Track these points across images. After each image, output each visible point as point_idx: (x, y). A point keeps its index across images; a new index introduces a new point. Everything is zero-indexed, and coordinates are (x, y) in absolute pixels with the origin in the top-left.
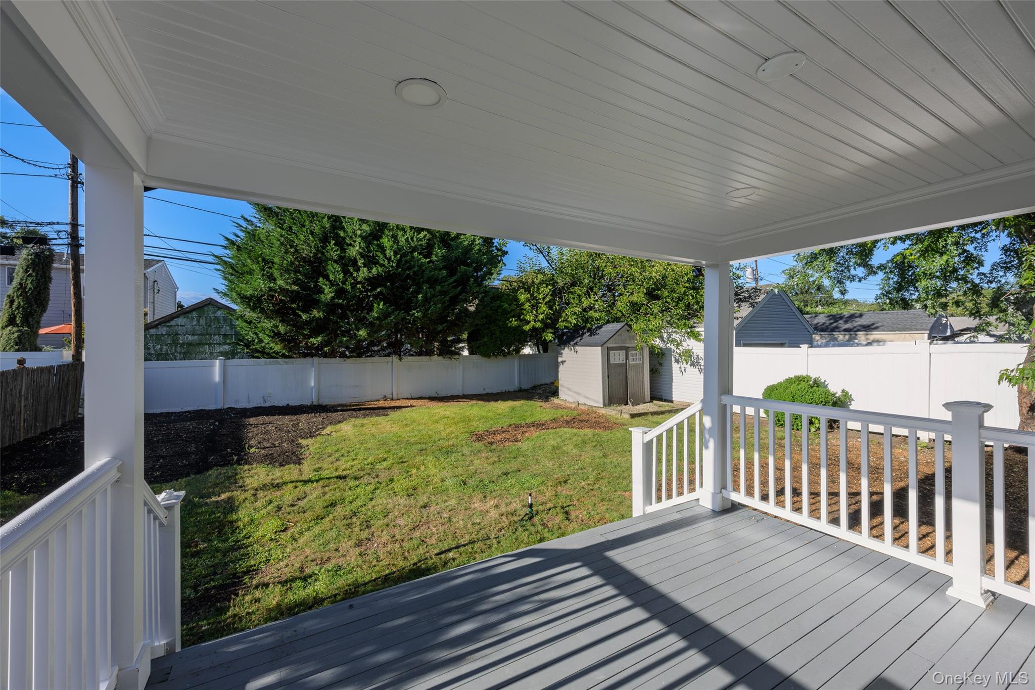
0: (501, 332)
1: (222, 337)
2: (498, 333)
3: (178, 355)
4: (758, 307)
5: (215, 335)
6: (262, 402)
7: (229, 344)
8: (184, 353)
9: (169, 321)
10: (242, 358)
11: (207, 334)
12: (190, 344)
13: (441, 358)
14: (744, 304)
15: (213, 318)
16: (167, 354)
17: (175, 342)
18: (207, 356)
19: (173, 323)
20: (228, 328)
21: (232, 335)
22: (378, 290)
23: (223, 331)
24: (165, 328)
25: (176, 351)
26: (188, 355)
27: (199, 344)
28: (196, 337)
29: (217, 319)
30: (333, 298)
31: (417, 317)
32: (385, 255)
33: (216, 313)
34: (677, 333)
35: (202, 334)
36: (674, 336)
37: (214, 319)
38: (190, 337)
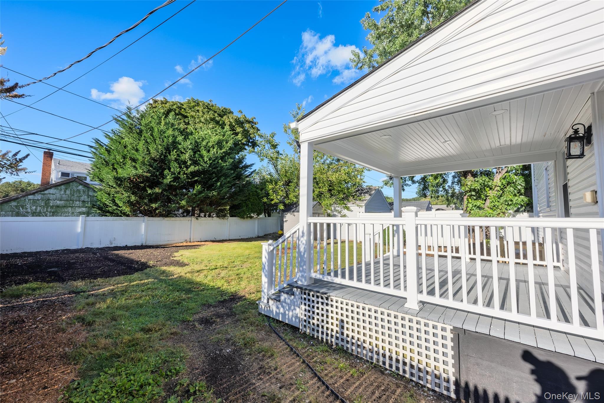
0: (252, 205)
1: (81, 202)
2: (250, 206)
3: (49, 213)
4: (372, 196)
5: (76, 201)
6: (109, 244)
7: (86, 207)
8: (53, 212)
9: (43, 191)
10: (94, 216)
11: (71, 200)
12: (58, 207)
13: (218, 218)
14: (366, 194)
15: (75, 190)
16: (40, 212)
17: (47, 205)
18: (70, 214)
19: (46, 192)
20: (86, 197)
21: (88, 201)
22: (196, 178)
23: (82, 198)
24: (40, 196)
25: (47, 211)
26: (56, 214)
27: (65, 207)
28: (63, 202)
29: (79, 191)
30: (170, 182)
31: (214, 195)
32: (204, 160)
33: (78, 187)
34: (338, 207)
35: (67, 200)
36: (337, 209)
37: (77, 191)
38: (58, 202)
